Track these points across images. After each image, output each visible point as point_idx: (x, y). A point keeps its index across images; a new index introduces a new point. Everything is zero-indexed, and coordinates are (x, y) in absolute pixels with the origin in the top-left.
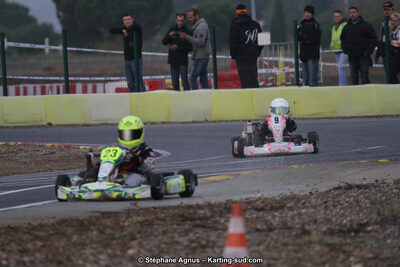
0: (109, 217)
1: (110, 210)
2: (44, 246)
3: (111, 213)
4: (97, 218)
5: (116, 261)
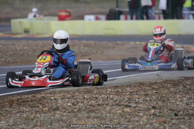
0: (188, 80)
1: (189, 76)
2: (156, 93)
3: (190, 78)
4: (183, 80)
5: (191, 101)
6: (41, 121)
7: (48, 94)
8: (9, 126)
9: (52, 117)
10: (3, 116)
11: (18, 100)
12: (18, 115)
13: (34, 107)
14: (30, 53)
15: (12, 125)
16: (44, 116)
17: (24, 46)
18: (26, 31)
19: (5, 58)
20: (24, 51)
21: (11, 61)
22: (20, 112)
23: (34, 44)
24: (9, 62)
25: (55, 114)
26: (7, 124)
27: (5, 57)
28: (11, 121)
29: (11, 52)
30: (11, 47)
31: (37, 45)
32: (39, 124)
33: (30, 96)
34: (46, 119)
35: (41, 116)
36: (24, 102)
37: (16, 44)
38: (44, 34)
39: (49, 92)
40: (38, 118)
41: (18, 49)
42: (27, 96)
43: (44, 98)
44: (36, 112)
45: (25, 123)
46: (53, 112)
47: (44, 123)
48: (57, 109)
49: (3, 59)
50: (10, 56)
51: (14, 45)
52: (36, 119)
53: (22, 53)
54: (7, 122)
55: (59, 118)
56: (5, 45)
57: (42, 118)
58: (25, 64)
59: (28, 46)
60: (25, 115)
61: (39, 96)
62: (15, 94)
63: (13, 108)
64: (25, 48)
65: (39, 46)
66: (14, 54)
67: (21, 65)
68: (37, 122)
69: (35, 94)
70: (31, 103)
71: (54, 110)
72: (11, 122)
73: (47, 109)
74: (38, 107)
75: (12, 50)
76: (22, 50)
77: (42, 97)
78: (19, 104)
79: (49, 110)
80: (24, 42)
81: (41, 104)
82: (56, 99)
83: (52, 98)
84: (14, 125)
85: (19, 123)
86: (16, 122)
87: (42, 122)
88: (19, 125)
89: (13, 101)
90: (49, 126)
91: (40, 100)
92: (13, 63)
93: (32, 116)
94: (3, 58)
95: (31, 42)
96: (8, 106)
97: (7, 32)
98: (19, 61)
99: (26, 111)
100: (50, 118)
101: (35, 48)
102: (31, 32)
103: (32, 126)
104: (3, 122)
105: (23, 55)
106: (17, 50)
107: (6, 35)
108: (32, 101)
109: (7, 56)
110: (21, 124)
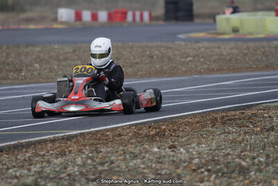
6: (250, 144)
7: (261, 110)
8: (211, 150)
9: (266, 140)
10: (204, 138)
11: (223, 117)
12: (223, 136)
13: (243, 126)
14: (239, 58)
15: (215, 150)
16: (255, 139)
17: (232, 49)
18: (235, 30)
19: (209, 65)
20: (232, 56)
21: (216, 69)
22: (225, 133)
23: (244, 47)
24: (213, 68)
25: (268, 135)
26: (208, 148)
27: (208, 63)
28: (214, 144)
29: (216, 57)
30: (217, 50)
31: (248, 48)
32: (248, 148)
33: (238, 113)
34: (258, 142)
35: (251, 138)
36: (230, 120)
37: (222, 47)
38: (258, 34)
39: (261, 107)
40: (247, 141)
41: (224, 53)
42: (233, 113)
43: (255, 115)
44: (246, 133)
45: (230, 148)
46: (267, 133)
47: (254, 147)
48: (272, 129)
49: (206, 66)
50: (215, 61)
51: (219, 48)
52: (245, 142)
53: (229, 57)
54: (209, 146)
55: (274, 141)
56: (208, 48)
57: (252, 141)
58: (232, 72)
59: (238, 48)
60: (231, 137)
61: (249, 112)
62: (219, 110)
63: (217, 128)
64: (233, 51)
65: (251, 49)
66: (219, 59)
67: (228, 73)
68: (246, 145)
69: (244, 110)
70: (239, 122)
71: (268, 131)
72: (214, 146)
73: (258, 129)
74: (247, 127)
75: (217, 55)
76: (229, 54)
77: (253, 114)
78: (224, 123)
79: (261, 130)
80: (232, 44)
81: (251, 122)
82: (270, 117)
83: (265, 115)
84: (217, 149)
85: (223, 147)
86: (220, 146)
87: (253, 146)
88: (223, 149)
89: (216, 119)
90: (261, 151)
91: (250, 118)
92: (218, 70)
93: (240, 139)
94: (206, 64)
95: (240, 44)
96: (210, 125)
97: (211, 32)
98: (225, 68)
99: (233, 132)
100: (263, 141)
101: (246, 51)
102: (241, 32)
103: (240, 150)
104: (204, 146)
105: (230, 60)
106: (223, 55)
107: (210, 36)
108: (240, 119)
109: (210, 61)
110: (226, 148)
